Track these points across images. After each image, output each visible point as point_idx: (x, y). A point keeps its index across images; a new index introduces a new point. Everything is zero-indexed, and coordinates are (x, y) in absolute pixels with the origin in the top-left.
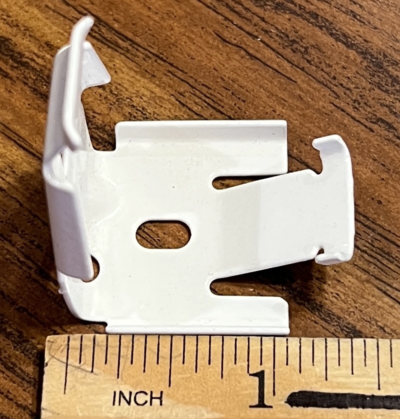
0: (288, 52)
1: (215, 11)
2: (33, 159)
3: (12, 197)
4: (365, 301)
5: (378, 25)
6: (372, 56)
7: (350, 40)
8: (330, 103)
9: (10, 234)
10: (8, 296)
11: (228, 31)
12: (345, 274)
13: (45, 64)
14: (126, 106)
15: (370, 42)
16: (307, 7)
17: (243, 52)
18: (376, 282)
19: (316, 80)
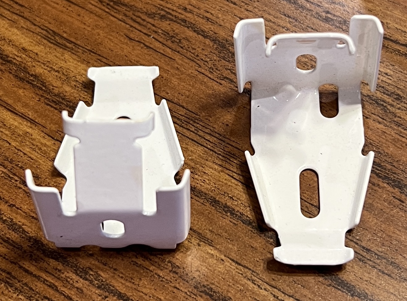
0: (169, 43)
1: (124, 22)
2: (16, 116)
3: (4, 140)
4: (220, 183)
5: (222, 24)
6: (219, 41)
7: (206, 33)
8: (196, 70)
9: (3, 161)
10: (3, 198)
11: (133, 33)
12: (208, 168)
13: (22, 60)
14: (73, 81)
15: (218, 34)
16: (179, 16)
17: (142, 45)
18: (227, 171)
19: (187, 58)
